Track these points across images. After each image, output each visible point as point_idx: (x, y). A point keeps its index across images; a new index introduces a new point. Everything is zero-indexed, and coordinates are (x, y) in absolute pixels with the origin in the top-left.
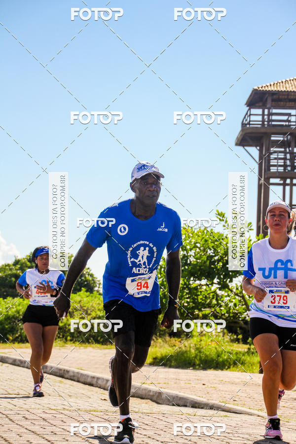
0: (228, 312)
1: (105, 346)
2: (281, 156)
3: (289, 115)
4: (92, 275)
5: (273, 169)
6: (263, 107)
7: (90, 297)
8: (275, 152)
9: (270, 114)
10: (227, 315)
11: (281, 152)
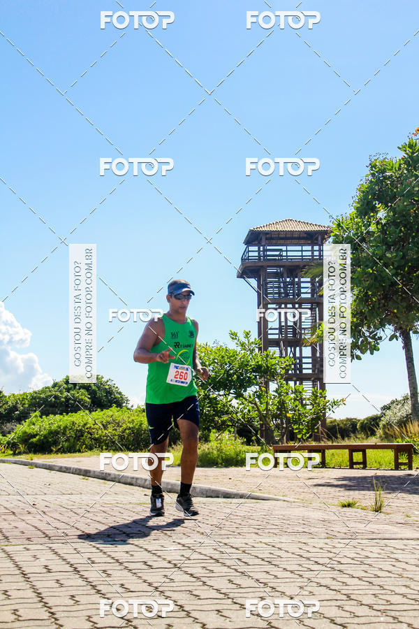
0: (243, 418)
2: (276, 285)
3: (281, 250)
5: (270, 296)
6: (259, 245)
7: (120, 412)
8: (271, 282)
9: (265, 250)
11: (275, 282)
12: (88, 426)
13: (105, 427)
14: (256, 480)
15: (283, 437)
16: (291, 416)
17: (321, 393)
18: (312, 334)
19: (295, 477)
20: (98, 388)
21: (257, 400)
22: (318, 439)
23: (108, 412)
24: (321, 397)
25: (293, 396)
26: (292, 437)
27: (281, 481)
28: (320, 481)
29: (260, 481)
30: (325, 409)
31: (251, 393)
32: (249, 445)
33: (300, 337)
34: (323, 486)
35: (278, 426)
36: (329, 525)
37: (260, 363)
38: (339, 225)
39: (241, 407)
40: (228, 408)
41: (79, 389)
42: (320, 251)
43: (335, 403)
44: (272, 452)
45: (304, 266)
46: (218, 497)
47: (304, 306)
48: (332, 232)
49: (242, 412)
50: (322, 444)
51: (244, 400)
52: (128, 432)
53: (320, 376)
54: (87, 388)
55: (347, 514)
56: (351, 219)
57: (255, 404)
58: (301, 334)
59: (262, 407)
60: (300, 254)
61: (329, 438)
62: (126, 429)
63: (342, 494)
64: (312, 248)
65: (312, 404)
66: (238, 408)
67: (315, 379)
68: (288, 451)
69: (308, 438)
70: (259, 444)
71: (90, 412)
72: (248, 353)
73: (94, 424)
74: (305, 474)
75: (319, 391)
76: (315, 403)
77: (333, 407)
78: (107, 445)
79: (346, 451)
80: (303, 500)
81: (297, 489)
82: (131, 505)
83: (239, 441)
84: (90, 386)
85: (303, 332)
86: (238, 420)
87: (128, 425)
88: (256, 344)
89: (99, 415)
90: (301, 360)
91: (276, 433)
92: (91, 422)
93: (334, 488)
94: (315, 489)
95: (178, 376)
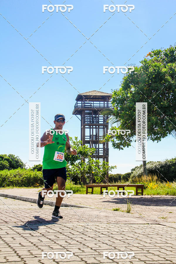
1: (28, 188)
2: (89, 118)
3: (91, 103)
4: (22, 162)
5: (86, 123)
6: (82, 101)
7: (22, 170)
8: (87, 116)
9: (84, 103)
10: (73, 174)
11: (88, 117)
12: (8, 176)
13: (15, 176)
14: (78, 199)
15: (90, 181)
16: (94, 173)
17: (106, 163)
18: (103, 139)
19: (95, 198)
20: (13, 160)
21: (80, 166)
22: (105, 182)
23: (17, 170)
24: (106, 165)
25: (95, 164)
26: (94, 181)
27: (89, 200)
28: (105, 200)
29: (80, 200)
30: (108, 170)
31: (78, 163)
32: (76, 185)
33: (99, 140)
34: (107, 202)
35: (88, 177)
36: (108, 218)
37: (81, 150)
38: (115, 93)
39: (73, 169)
40: (68, 169)
41: (4, 160)
42: (107, 104)
43: (112, 168)
44: (86, 188)
45: (101, 110)
46: (62, 206)
47: (100, 127)
48: (112, 96)
49: (73, 171)
50: (107, 184)
51: (74, 166)
52: (25, 178)
53: (107, 156)
54: (8, 160)
55: (116, 214)
56: (120, 91)
57: (79, 167)
58: (99, 138)
59: (82, 169)
60: (99, 105)
61: (110, 182)
62: (24, 178)
63: (114, 205)
64: (104, 103)
65: (102, 168)
66: (72, 169)
67: (104, 157)
68: (92, 187)
69: (101, 182)
70: (80, 184)
71: (9, 170)
72: (77, 146)
73: (10, 176)
74: (99, 197)
75: (106, 162)
76: (104, 167)
77: (111, 169)
78: (16, 184)
79: (117, 187)
80: (98, 208)
81: (96, 203)
82: (25, 210)
83: (72, 183)
84: (9, 159)
85: (100, 138)
86: (72, 174)
87: (25, 176)
88: (80, 142)
89: (13, 172)
90: (98, 150)
91: (87, 180)
92: (9, 174)
93: (111, 203)
94: (103, 203)
95: (59, 157)
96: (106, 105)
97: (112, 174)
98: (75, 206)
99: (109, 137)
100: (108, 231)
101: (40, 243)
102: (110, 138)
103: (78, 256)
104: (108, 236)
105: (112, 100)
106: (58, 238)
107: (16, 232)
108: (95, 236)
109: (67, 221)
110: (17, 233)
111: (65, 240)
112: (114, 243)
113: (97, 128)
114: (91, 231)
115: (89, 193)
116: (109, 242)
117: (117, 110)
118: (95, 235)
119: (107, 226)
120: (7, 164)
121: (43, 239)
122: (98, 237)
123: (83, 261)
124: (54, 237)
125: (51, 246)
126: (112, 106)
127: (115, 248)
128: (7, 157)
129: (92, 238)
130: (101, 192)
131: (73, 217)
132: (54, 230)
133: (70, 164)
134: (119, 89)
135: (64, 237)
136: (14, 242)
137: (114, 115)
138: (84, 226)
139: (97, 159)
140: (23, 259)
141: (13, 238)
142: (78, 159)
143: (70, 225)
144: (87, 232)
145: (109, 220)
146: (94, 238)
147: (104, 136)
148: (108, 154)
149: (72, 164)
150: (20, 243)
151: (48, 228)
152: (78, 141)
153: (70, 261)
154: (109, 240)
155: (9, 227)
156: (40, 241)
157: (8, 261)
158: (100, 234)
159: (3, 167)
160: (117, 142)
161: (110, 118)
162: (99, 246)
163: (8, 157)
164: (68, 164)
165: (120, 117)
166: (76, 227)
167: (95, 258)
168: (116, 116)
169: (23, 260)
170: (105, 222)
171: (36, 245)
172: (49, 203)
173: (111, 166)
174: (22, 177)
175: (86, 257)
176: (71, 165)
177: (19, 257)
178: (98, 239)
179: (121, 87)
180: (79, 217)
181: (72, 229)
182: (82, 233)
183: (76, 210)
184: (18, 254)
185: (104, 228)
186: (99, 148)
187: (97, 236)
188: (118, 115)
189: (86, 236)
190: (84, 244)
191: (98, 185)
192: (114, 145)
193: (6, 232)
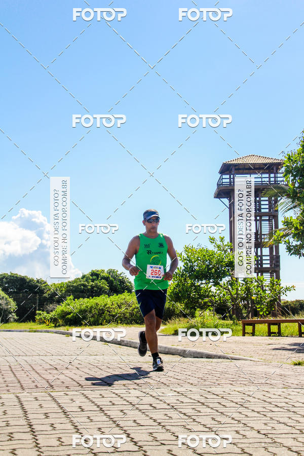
0: (220, 300)
6: (230, 174)
12: (108, 306)
13: (120, 307)
14: (230, 345)
15: (249, 314)
16: (255, 298)
17: (277, 282)
18: (270, 240)
19: (258, 343)
20: (115, 278)
21: (229, 287)
22: (274, 315)
23: (122, 296)
24: (277, 285)
25: (256, 284)
26: (256, 314)
27: (249, 346)
28: (277, 347)
29: (233, 346)
30: (280, 293)
31: (226, 282)
32: (225, 320)
33: (261, 240)
34: (280, 349)
35: (245, 306)
36: (285, 378)
37: (231, 260)
38: (289, 158)
39: (218, 292)
40: (209, 293)
41: (101, 280)
42: (275, 177)
43: (288, 289)
44: (241, 325)
45: (263, 189)
46: (202, 358)
47: (263, 218)
48: (284, 164)
49: (219, 295)
50: (278, 319)
51: (220, 287)
52: (136, 310)
53: (277, 269)
54: (106, 279)
55: (298, 370)
56: (298, 154)
57: (229, 290)
58: (261, 239)
59: (234, 292)
60: (260, 180)
61: (283, 314)
62: (134, 309)
63: (294, 355)
64: (269, 175)
65: (270, 290)
66: (216, 293)
67: (272, 271)
68: (253, 324)
69: (267, 314)
70: (231, 319)
71: (109, 296)
72: (223, 252)
73: (111, 305)
74: (266, 341)
75: (275, 280)
76: (273, 289)
77: (286, 292)
78: (121, 320)
79: (297, 324)
80: (265, 360)
81: (261, 352)
82: (139, 363)
83: (217, 316)
84: (108, 277)
85: (263, 237)
86: (216, 301)
87: (136, 305)
88: (229, 246)
89: (115, 298)
90: (261, 258)
91: (244, 311)
92: (109, 303)
93: (288, 352)
94: (274, 352)
95: (154, 273)
96: (272, 179)
97: (288, 301)
98: (224, 358)
99: (281, 235)
100: (287, 400)
101: (168, 421)
102: (282, 237)
103: (236, 445)
104: (286, 411)
105: (283, 169)
106: (199, 412)
107: (128, 401)
108: (264, 410)
109: (213, 384)
110: (128, 403)
111: (212, 416)
112: (299, 423)
113: (258, 220)
114: (257, 400)
115: (248, 333)
116: (290, 421)
117: (293, 188)
118: (264, 407)
119: (283, 392)
120: (105, 285)
121: (172, 413)
122: (268, 411)
123: (245, 453)
124: (191, 411)
125: (188, 427)
126: (283, 181)
127: (301, 431)
128: (105, 274)
129: (258, 412)
130: (268, 333)
131: (222, 377)
132: (191, 398)
133: (213, 284)
134: (296, 151)
135: (209, 410)
136: (125, 419)
137: (288, 196)
138: (244, 392)
139: (259, 274)
140: (142, 447)
141: (122, 411)
142: (227, 275)
143: (218, 390)
144: (249, 403)
145: (287, 381)
146: (262, 413)
147: (271, 234)
148: (278, 266)
149: (216, 284)
150: (135, 421)
151: (179, 395)
152: (225, 243)
153: (222, 454)
154: (290, 418)
155: (114, 393)
156: (168, 418)
157: (117, 450)
158: (272, 406)
159: (100, 291)
160: (295, 243)
161: (280, 202)
162: (273, 428)
163: (107, 275)
164: (209, 283)
165: (299, 199)
166: (229, 394)
167: (266, 449)
168: (291, 198)
169: (142, 450)
170: (280, 385)
171: (162, 424)
172: (179, 351)
173: (285, 287)
174: (131, 308)
175: (250, 446)
176: (214, 286)
177: (135, 445)
178: (269, 414)
179: (300, 147)
180: (233, 377)
181: (222, 397)
182: (239, 403)
183: (227, 363)
184: (133, 439)
185: (279, 396)
186: (262, 256)
187: (266, 410)
188: (296, 196)
189: (247, 410)
190: (245, 424)
191: (262, 319)
192: (289, 249)
193: (111, 402)
